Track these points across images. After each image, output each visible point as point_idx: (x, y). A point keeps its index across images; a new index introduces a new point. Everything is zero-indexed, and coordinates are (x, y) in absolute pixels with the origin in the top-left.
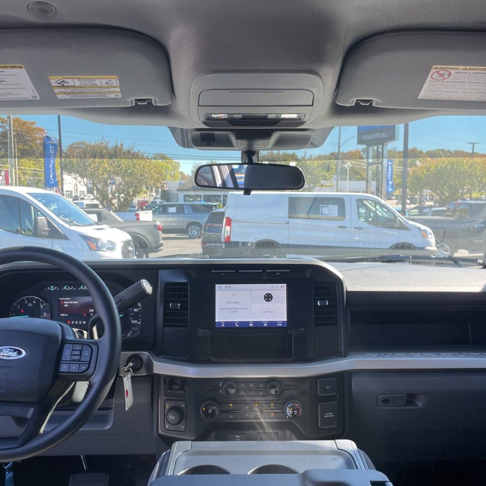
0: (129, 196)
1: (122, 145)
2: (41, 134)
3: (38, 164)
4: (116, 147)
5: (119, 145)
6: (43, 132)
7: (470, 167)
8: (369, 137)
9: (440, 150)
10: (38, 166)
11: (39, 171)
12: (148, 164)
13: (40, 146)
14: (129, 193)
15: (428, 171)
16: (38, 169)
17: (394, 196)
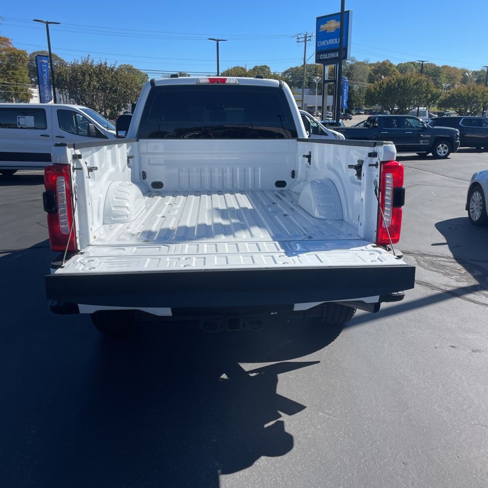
0: (115, 110)
1: (106, 64)
2: (6, 44)
3: (6, 77)
4: (100, 66)
5: (103, 64)
6: (8, 42)
7: (416, 84)
8: (325, 56)
9: (411, 63)
10: (6, 79)
11: (7, 84)
12: (130, 81)
13: (7, 57)
14: (114, 108)
15: (380, 87)
16: (6, 82)
17: (362, 111)
